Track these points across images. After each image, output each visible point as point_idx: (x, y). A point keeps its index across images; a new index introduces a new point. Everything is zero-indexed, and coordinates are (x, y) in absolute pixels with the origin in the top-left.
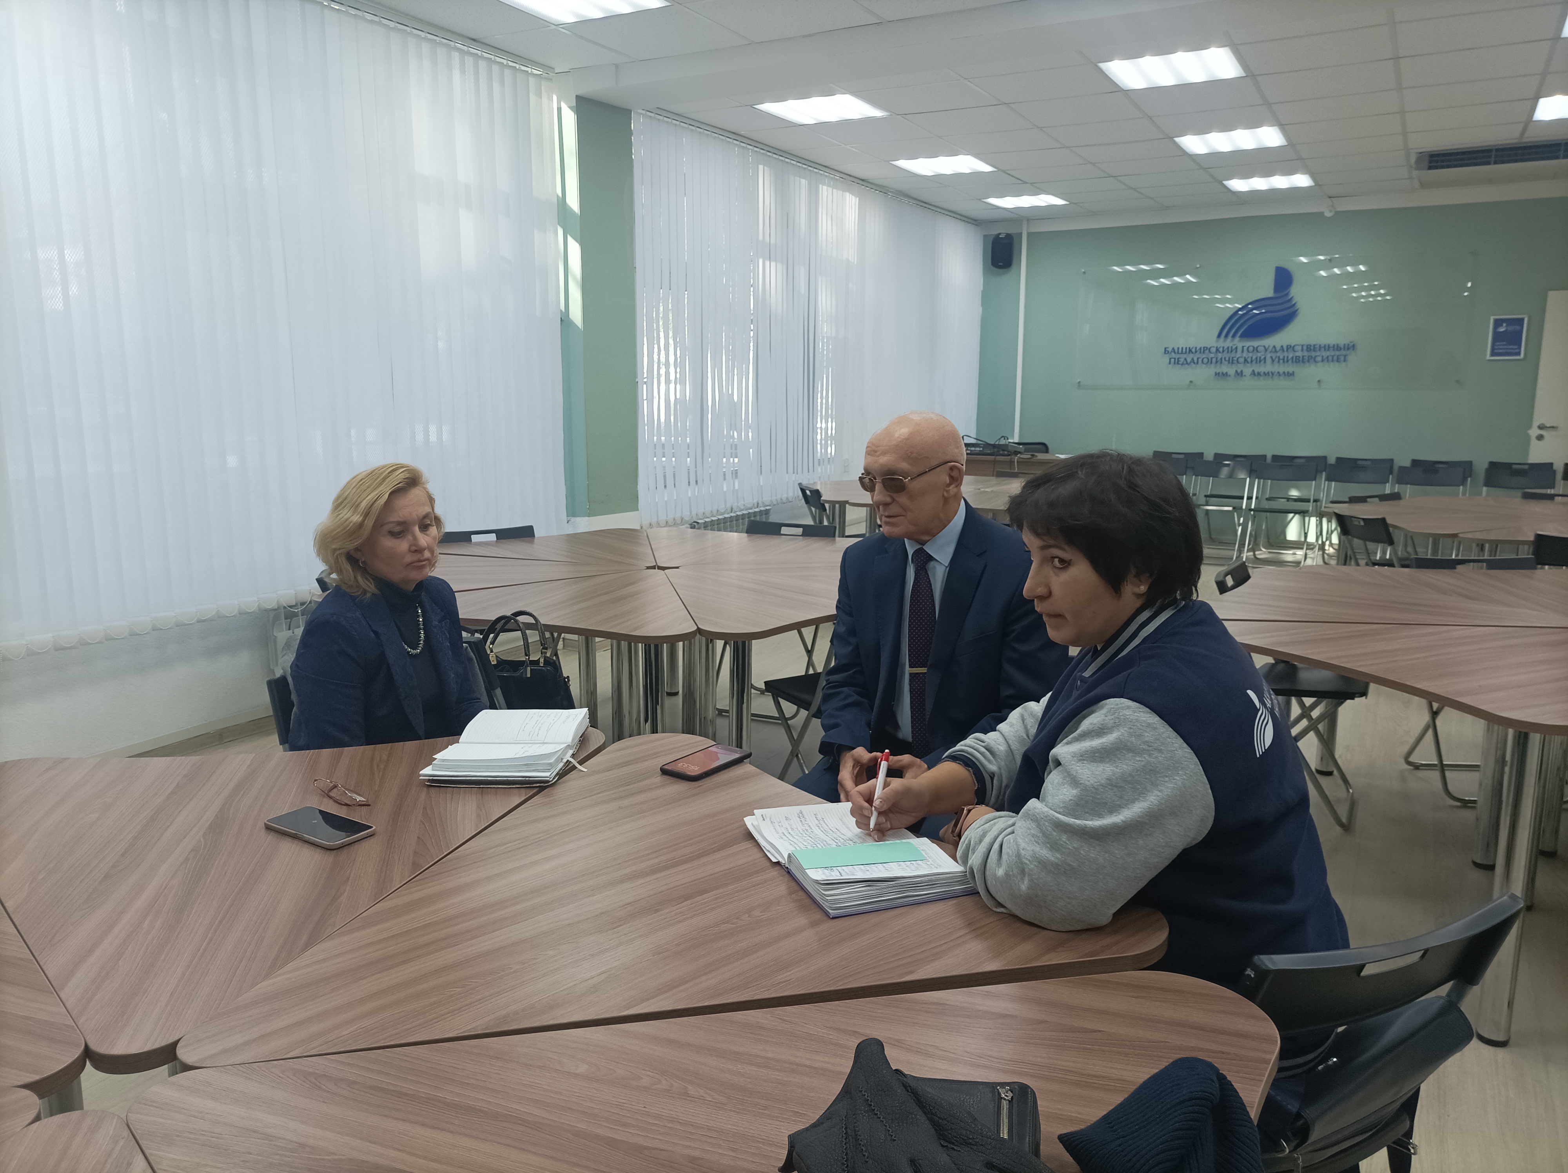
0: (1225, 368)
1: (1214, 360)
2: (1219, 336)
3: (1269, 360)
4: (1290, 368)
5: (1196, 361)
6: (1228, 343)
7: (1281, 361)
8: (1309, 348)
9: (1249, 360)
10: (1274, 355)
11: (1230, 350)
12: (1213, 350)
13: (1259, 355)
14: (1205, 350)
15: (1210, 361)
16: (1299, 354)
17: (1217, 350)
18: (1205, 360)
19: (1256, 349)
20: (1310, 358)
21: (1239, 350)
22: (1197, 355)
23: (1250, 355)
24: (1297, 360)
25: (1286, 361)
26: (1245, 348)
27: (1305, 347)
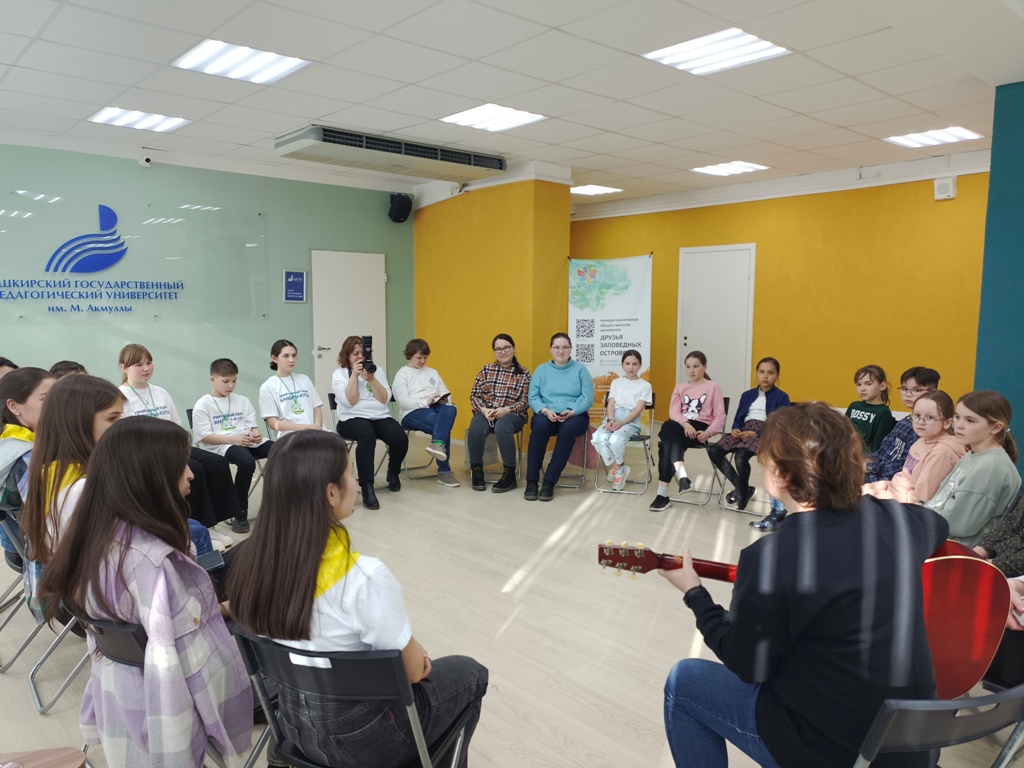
0: (58, 302)
1: (45, 294)
2: (47, 270)
3: (104, 295)
4: (126, 303)
5: (23, 295)
6: (59, 277)
7: (117, 297)
8: (142, 285)
9: (84, 295)
10: (110, 291)
11: (62, 284)
12: (43, 284)
13: (94, 290)
14: (31, 283)
15: (41, 295)
16: (134, 290)
17: (48, 284)
18: (35, 295)
19: (90, 284)
20: (144, 295)
21: (73, 284)
22: (25, 288)
23: (85, 290)
24: (132, 296)
25: (122, 296)
26: (79, 284)
27: (139, 284)
